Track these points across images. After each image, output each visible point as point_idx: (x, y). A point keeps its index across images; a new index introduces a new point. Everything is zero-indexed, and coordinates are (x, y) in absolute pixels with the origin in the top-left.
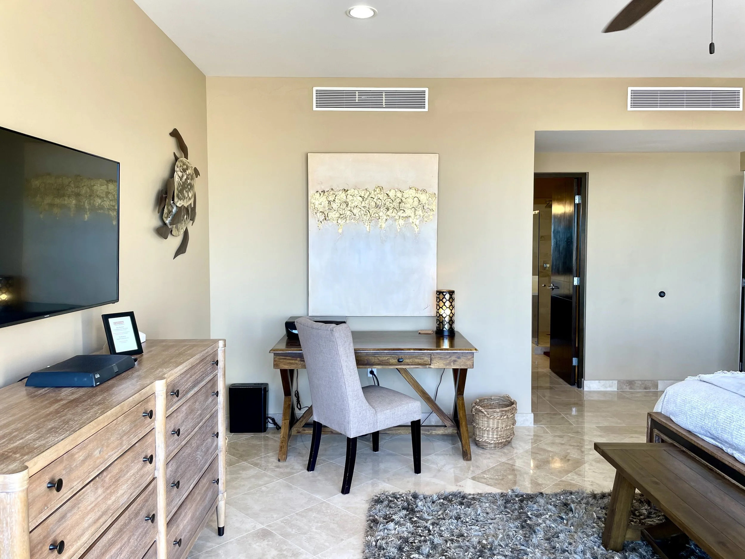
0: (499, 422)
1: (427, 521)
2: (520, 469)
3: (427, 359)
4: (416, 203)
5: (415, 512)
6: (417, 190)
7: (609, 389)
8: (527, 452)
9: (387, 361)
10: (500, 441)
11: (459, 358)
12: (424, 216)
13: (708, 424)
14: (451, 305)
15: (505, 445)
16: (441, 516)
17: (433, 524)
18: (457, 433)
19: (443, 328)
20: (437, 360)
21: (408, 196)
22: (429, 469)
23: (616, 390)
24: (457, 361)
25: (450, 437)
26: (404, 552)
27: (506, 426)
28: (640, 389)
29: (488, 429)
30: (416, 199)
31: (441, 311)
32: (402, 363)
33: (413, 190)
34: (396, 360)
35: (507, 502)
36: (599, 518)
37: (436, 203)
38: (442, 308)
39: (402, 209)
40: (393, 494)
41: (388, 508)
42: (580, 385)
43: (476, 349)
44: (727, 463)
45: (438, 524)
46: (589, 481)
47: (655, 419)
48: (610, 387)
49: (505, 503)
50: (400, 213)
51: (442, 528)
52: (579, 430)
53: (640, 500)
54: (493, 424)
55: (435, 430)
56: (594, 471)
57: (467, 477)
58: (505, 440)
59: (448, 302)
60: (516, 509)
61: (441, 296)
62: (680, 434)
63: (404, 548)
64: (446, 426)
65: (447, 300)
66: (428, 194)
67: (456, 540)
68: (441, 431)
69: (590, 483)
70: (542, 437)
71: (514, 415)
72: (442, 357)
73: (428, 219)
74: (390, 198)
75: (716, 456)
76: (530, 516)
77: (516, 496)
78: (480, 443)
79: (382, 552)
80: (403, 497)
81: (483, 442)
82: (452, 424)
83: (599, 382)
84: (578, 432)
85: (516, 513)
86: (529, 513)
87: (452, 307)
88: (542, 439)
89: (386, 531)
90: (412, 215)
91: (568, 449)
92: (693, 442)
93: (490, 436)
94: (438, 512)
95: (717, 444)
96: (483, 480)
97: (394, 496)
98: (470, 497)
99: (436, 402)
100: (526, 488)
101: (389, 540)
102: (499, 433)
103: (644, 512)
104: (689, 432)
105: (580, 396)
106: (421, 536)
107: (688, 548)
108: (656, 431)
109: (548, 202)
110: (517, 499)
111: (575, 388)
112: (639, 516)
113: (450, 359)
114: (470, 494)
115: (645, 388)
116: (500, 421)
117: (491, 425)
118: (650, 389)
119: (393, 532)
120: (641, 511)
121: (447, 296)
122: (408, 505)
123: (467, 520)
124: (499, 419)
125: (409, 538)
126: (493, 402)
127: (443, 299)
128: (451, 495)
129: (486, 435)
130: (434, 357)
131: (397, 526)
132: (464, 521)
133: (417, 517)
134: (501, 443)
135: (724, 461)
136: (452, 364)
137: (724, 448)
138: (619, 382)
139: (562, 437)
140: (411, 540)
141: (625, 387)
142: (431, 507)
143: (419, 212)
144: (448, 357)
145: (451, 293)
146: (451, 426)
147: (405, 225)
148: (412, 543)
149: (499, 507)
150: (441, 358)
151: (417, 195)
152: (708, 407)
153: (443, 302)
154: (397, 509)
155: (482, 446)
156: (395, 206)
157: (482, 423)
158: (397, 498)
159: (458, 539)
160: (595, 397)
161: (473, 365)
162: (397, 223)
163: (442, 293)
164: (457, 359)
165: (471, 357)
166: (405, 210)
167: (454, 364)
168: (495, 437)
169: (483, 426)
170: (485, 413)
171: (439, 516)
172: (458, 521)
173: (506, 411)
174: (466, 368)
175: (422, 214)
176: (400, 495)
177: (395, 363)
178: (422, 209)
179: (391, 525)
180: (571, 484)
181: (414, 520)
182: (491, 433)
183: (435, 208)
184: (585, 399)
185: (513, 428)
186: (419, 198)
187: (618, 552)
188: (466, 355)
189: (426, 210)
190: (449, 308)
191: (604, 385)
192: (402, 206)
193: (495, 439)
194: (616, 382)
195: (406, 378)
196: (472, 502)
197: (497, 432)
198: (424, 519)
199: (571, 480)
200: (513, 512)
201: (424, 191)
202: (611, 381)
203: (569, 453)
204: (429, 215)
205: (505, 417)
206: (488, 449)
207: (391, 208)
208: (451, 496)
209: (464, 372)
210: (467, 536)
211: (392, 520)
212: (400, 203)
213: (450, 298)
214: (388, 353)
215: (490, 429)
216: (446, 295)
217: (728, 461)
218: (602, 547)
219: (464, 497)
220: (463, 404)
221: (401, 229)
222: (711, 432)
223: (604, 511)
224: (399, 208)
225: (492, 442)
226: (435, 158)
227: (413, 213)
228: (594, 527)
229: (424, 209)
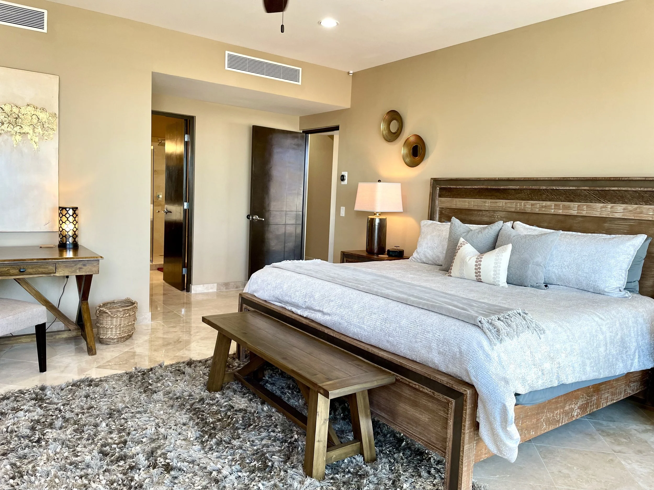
0: (121, 320)
1: (57, 404)
2: (141, 354)
3: (51, 268)
4: (35, 121)
5: (44, 400)
6: (35, 108)
7: (211, 291)
8: (146, 341)
9: (7, 272)
10: (122, 336)
11: (84, 265)
12: (43, 134)
13: (277, 293)
14: (75, 220)
15: (127, 339)
16: (71, 398)
17: (63, 405)
18: (81, 334)
19: (66, 242)
20: (62, 268)
21: (26, 113)
22: (55, 368)
23: (216, 291)
24: (83, 268)
25: (74, 339)
26: (37, 430)
27: (129, 322)
28: (233, 288)
29: (111, 327)
30: (34, 117)
31: (64, 226)
32: (24, 273)
33: (32, 108)
34: (17, 271)
35: (131, 377)
36: (204, 374)
37: (56, 123)
38: (65, 223)
39: (19, 124)
40: (20, 391)
41: (15, 402)
42: (188, 290)
43: (101, 257)
44: (288, 315)
45: (68, 404)
46: (196, 353)
47: (244, 297)
48: (212, 288)
49: (129, 378)
50: (17, 129)
51: (73, 406)
52: (188, 321)
53: (233, 357)
54: (117, 321)
55: (58, 335)
56: (200, 346)
57: (93, 367)
58: (127, 335)
59: (71, 217)
60: (139, 381)
61: (64, 212)
62: (260, 304)
63: (36, 427)
64: (70, 330)
65: (70, 216)
66: (48, 114)
67: (87, 412)
68: (65, 335)
69: (197, 354)
70: (159, 329)
71: (135, 313)
72: (68, 265)
73: (48, 138)
74: (5, 113)
75: (281, 313)
76: (151, 383)
77: (139, 372)
78: (104, 340)
79: (15, 434)
80: (30, 392)
81: (107, 338)
82: (76, 327)
83: (204, 286)
84: (186, 322)
85: (140, 383)
86: (150, 381)
87: (75, 222)
88: (158, 330)
89: (16, 419)
90: (31, 132)
91: (180, 335)
92: (268, 307)
93: (114, 333)
94: (67, 396)
95: (282, 305)
96: (109, 367)
97: (21, 392)
98: (97, 380)
99: (59, 309)
100: (146, 365)
101: (20, 425)
102: (122, 329)
103: (236, 364)
104: (266, 301)
105: (189, 298)
106: (52, 416)
107: (264, 379)
108: (244, 306)
109: (160, 141)
110: (139, 374)
111: (185, 293)
112: (232, 367)
113: (76, 266)
114: (97, 378)
115: (237, 288)
116: (123, 318)
117: (114, 323)
118: (240, 288)
119: (23, 418)
120: (234, 364)
121: (71, 212)
122: (37, 396)
123: (96, 396)
124: (122, 317)
125: (40, 419)
126: (115, 305)
127: (66, 214)
128: (80, 381)
129: (109, 332)
130: (59, 265)
131: (27, 413)
132: (93, 397)
133: (47, 403)
134: (123, 337)
135: (286, 315)
136: (78, 271)
137: (286, 307)
138: (218, 284)
139: (175, 327)
140: (43, 420)
141: (222, 288)
142: (60, 393)
143: (39, 130)
144: (73, 265)
145: (75, 209)
146: (76, 329)
147: (22, 141)
148: (43, 422)
149: (124, 382)
150: (66, 266)
151: (35, 113)
152: (278, 282)
153: (66, 217)
154: (25, 401)
155: (106, 342)
156: (11, 121)
157: (106, 322)
158: (24, 394)
159: (88, 411)
160: (200, 298)
161: (99, 271)
162: (13, 138)
163: (65, 208)
164: (82, 266)
165: (96, 264)
166: (22, 126)
167: (79, 271)
168: (118, 332)
169: (106, 325)
170: (109, 313)
171: (69, 398)
172: (87, 398)
173: (128, 310)
174: (91, 274)
175: (41, 133)
176: (27, 390)
177: (16, 273)
178: (42, 127)
179: (21, 413)
180: (182, 357)
181: (44, 406)
182: (114, 330)
183: (56, 127)
184: (192, 299)
185: (134, 324)
186: (38, 116)
187: (217, 392)
188: (92, 262)
189: (46, 129)
190: (73, 223)
191: (207, 288)
192: (19, 122)
193: (118, 335)
194: (216, 285)
195: (28, 289)
196: (100, 383)
197: (120, 328)
198: (55, 403)
199: (183, 354)
200: (136, 383)
201: (43, 109)
202: (212, 284)
203: (180, 337)
204: (49, 134)
205: (128, 315)
206: (112, 344)
207: (6, 123)
208: (79, 383)
209: (89, 278)
210: (97, 408)
211: (21, 410)
212: (16, 118)
213: (73, 214)
214: (9, 264)
215: (114, 327)
216: (69, 210)
217: (288, 314)
218: (206, 391)
219: (91, 381)
220: (88, 308)
221: (18, 144)
222: (279, 298)
223: (208, 369)
224: (16, 123)
225: (116, 337)
226: (55, 80)
227: (32, 131)
228: (200, 380)
229: (43, 127)
